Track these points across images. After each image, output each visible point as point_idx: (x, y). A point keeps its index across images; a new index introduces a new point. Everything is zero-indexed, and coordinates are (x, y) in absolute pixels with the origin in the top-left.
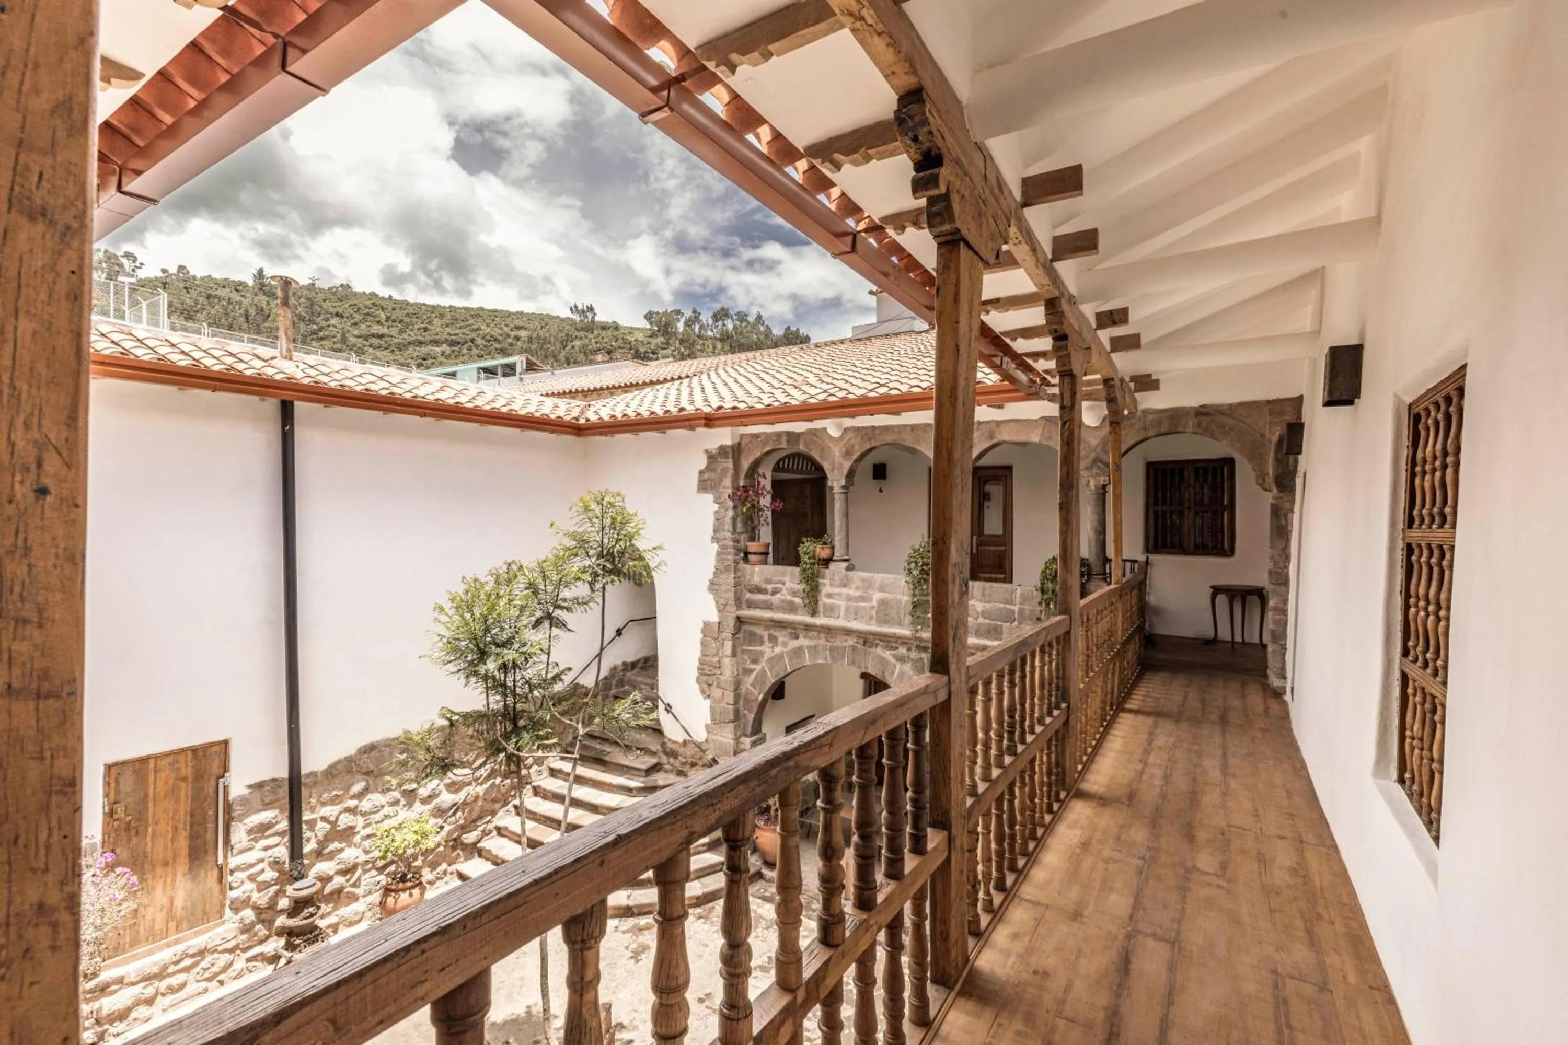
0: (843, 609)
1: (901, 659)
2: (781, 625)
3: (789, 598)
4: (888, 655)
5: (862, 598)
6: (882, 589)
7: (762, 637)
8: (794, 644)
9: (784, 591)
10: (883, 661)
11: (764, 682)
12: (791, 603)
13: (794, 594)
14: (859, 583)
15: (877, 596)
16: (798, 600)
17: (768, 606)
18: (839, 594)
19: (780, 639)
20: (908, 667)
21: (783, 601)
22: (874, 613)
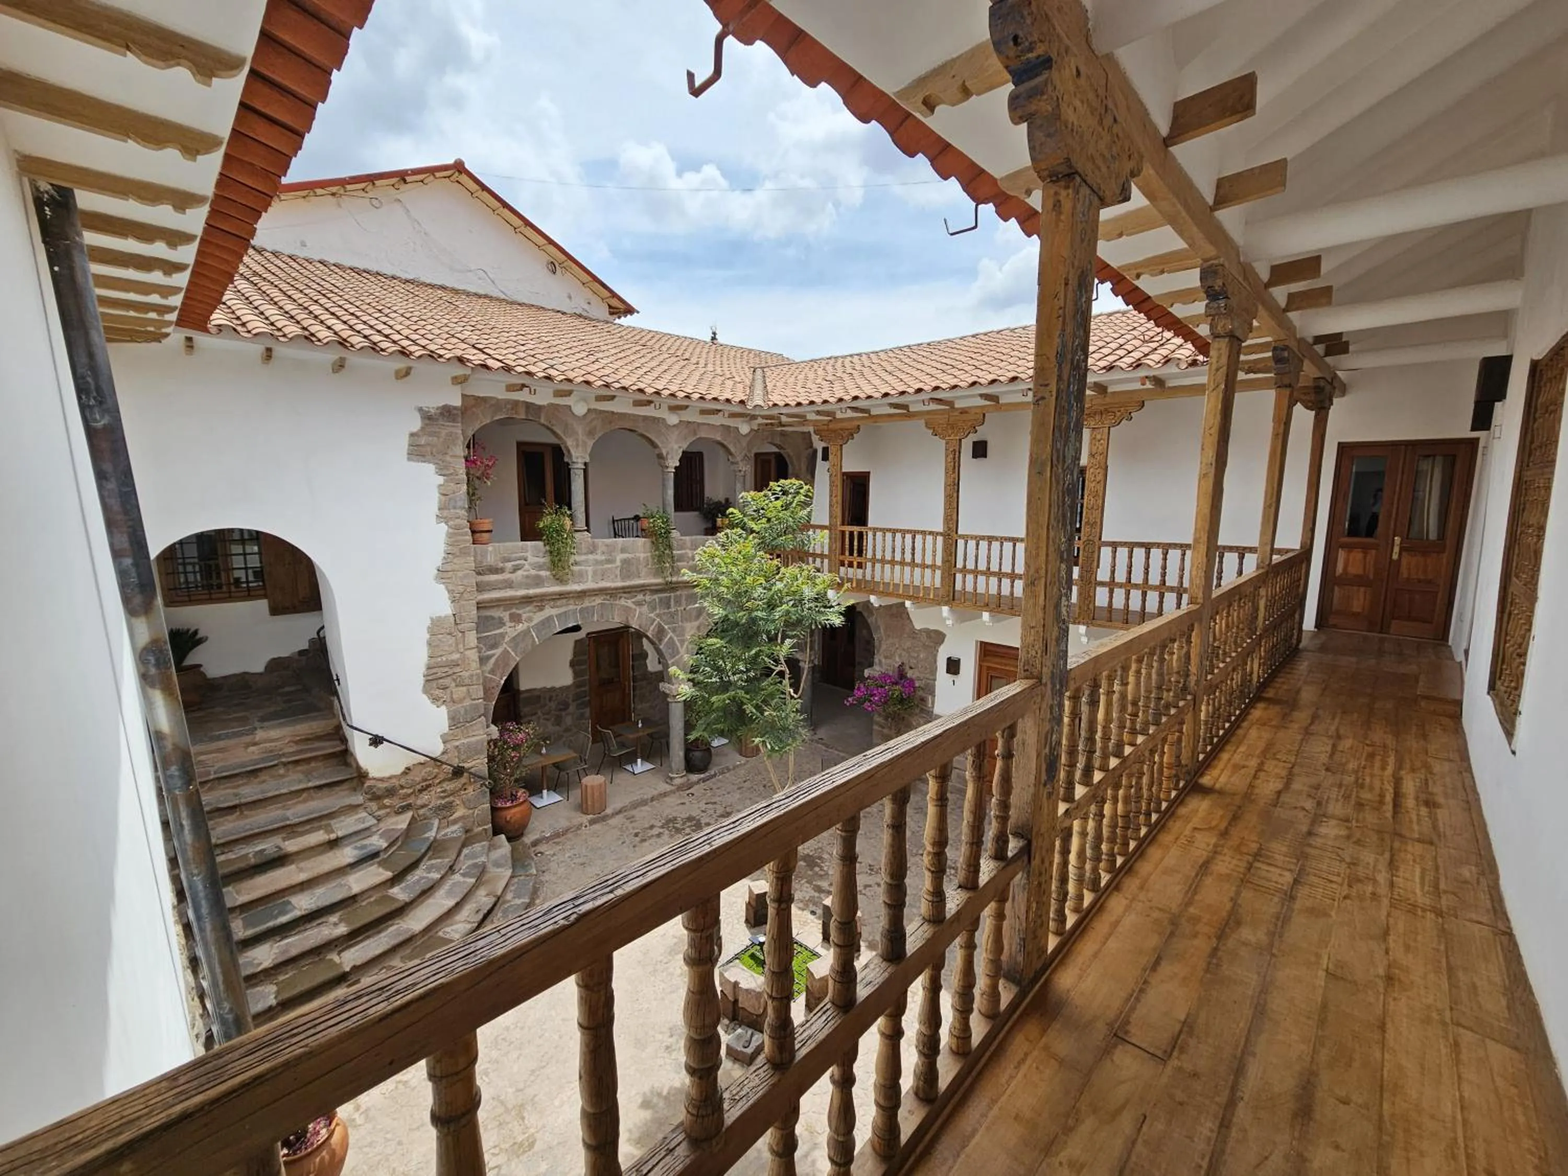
0: (590, 574)
1: (639, 604)
2: (527, 600)
3: (533, 572)
4: (629, 603)
5: (609, 561)
6: (623, 551)
7: (501, 619)
8: (539, 617)
9: (527, 567)
10: (627, 609)
11: (507, 665)
12: (538, 577)
13: (540, 567)
14: (604, 549)
15: (620, 557)
16: (544, 573)
17: (509, 585)
18: (586, 561)
19: (524, 616)
20: (645, 608)
21: (527, 577)
22: (618, 572)
